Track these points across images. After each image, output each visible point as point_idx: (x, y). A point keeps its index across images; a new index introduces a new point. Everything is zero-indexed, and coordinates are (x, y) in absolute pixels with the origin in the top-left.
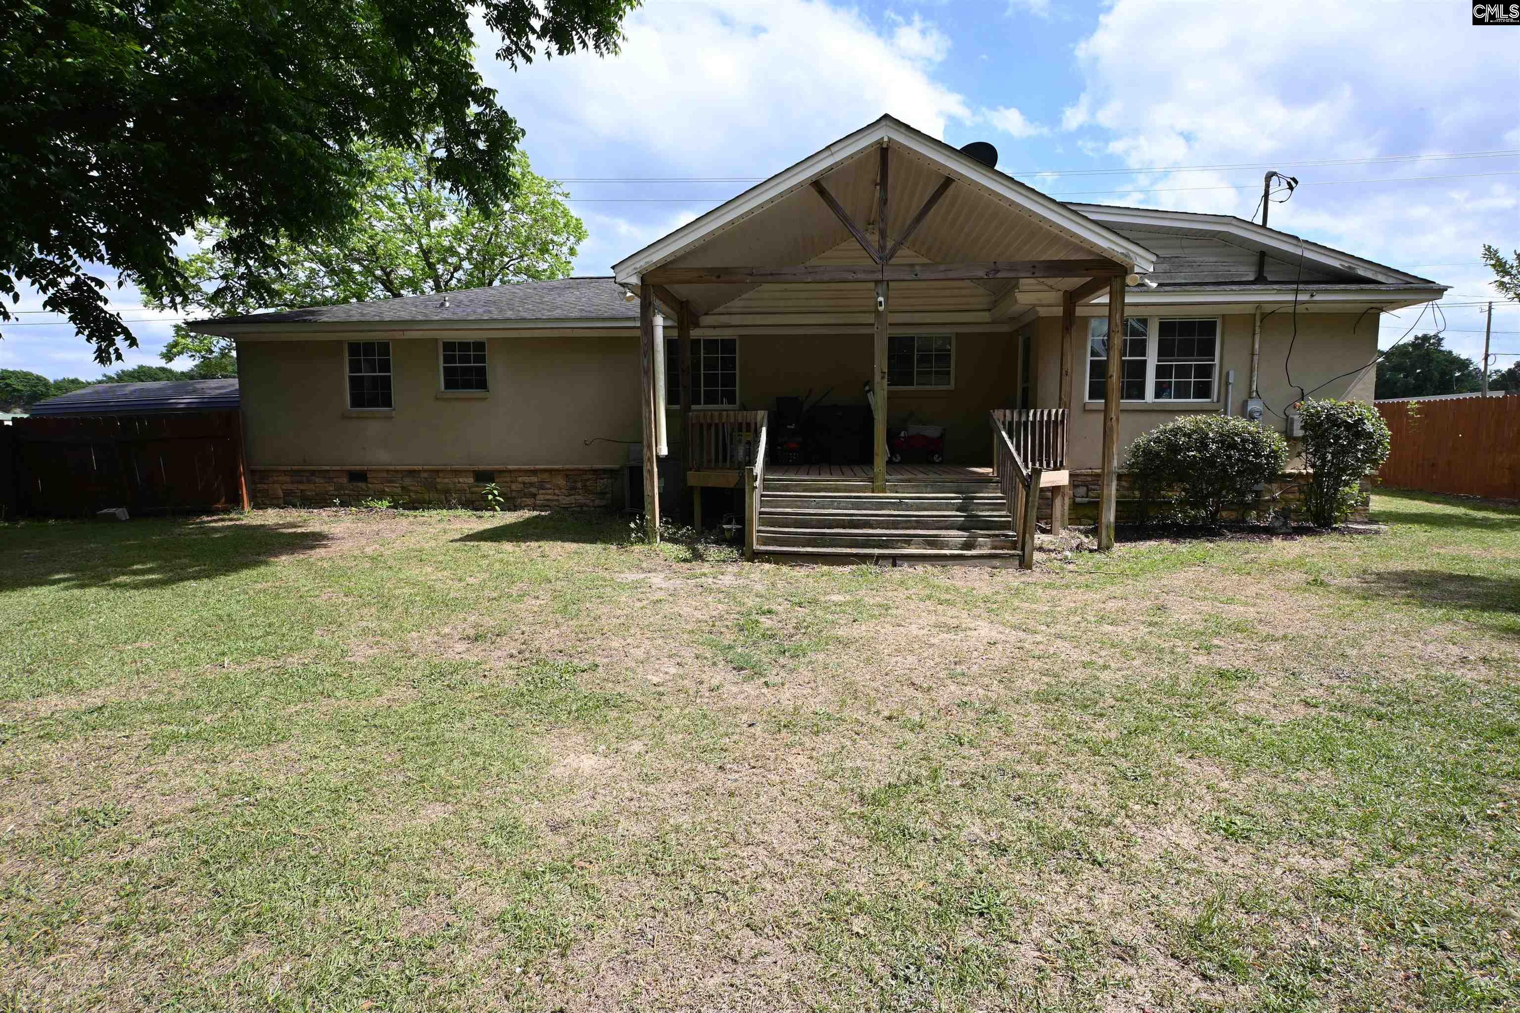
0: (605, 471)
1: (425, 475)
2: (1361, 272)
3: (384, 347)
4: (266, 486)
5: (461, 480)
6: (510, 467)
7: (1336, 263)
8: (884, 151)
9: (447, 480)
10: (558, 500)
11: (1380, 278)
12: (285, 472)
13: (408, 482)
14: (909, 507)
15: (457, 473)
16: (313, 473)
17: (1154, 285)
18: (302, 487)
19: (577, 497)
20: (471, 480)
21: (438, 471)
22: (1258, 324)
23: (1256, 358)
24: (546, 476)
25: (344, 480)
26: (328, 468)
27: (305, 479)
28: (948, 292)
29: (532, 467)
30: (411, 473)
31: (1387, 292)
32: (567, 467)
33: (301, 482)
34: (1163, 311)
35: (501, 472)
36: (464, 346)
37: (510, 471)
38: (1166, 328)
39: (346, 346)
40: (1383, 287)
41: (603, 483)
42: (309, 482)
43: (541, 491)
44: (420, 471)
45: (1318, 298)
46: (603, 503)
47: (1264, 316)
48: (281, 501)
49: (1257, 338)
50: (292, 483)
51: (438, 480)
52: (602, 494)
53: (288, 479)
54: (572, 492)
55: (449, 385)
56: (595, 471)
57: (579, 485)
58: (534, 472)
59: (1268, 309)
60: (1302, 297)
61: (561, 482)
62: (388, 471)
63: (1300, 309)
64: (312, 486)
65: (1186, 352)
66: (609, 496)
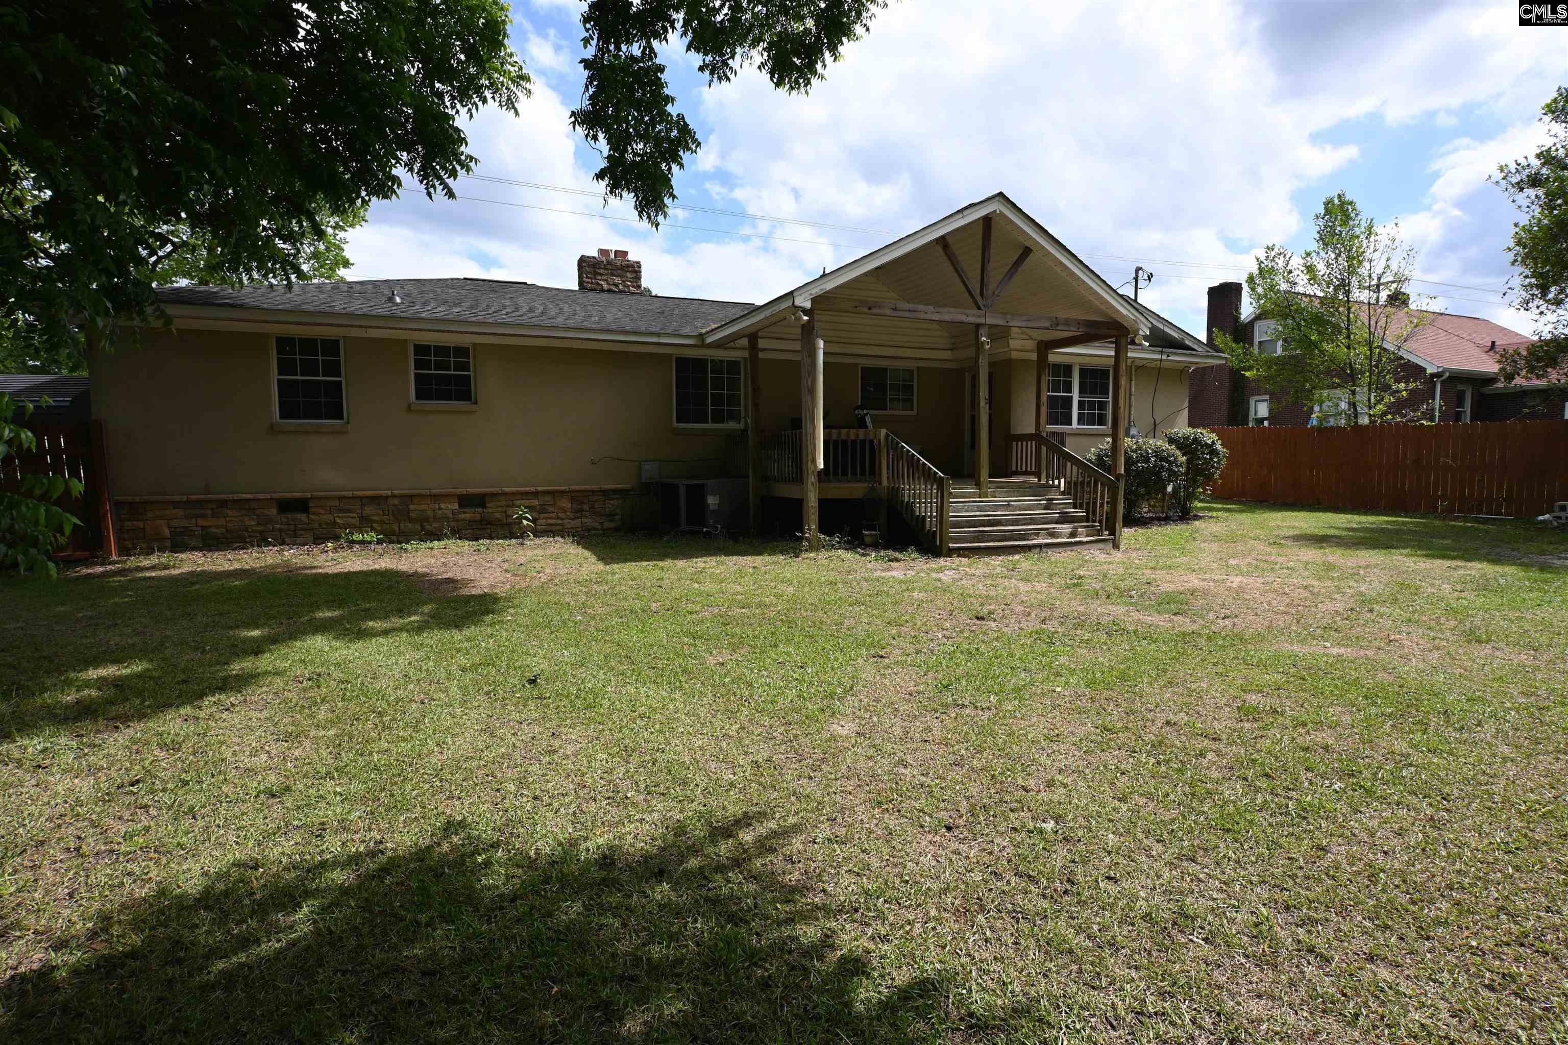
0: (615, 491)
1: (396, 502)
2: (1187, 342)
3: (332, 346)
4: (141, 524)
5: (443, 506)
6: (507, 490)
7: (1175, 335)
8: (987, 220)
9: (423, 507)
10: (562, 525)
11: (1195, 347)
12: (176, 504)
13: (369, 510)
14: (1015, 508)
15: (436, 498)
16: (223, 504)
17: (1147, 344)
18: (201, 522)
19: (584, 520)
20: (455, 506)
21: (411, 497)
22: (1134, 373)
23: (1133, 397)
24: (548, 498)
25: (274, 511)
26: (249, 496)
27: (209, 512)
28: (921, 332)
29: (533, 489)
30: (375, 500)
31: (1199, 356)
32: (573, 488)
33: (203, 516)
34: (1086, 360)
35: (493, 495)
36: (443, 350)
37: (505, 494)
38: (1085, 373)
39: (274, 340)
40: (1194, 352)
41: (612, 505)
42: (214, 516)
43: (543, 515)
44: (387, 497)
45: (1172, 358)
46: (612, 525)
47: (1138, 368)
48: (168, 544)
49: (1133, 383)
50: (186, 517)
51: (412, 507)
52: (611, 516)
53: (180, 512)
54: (579, 515)
55: (421, 395)
56: (604, 492)
57: (586, 507)
58: (536, 494)
59: (1139, 363)
60: (1164, 357)
61: (566, 504)
62: (340, 498)
63: (1164, 365)
64: (221, 522)
65: (1093, 392)
66: (617, 517)
